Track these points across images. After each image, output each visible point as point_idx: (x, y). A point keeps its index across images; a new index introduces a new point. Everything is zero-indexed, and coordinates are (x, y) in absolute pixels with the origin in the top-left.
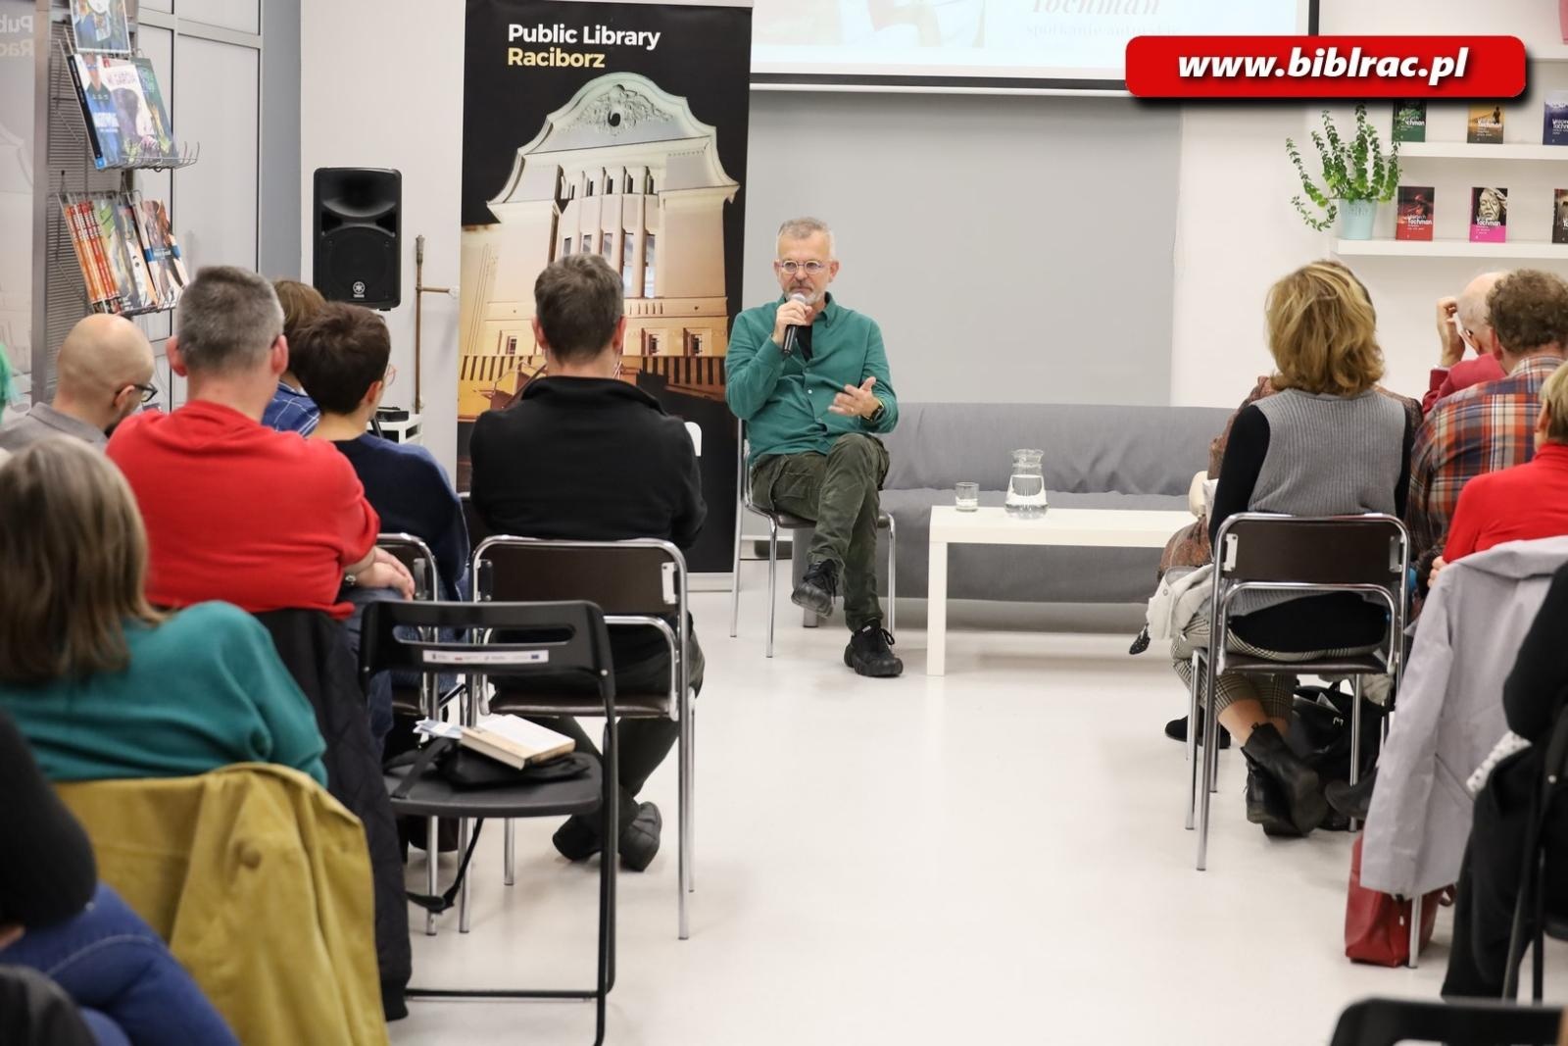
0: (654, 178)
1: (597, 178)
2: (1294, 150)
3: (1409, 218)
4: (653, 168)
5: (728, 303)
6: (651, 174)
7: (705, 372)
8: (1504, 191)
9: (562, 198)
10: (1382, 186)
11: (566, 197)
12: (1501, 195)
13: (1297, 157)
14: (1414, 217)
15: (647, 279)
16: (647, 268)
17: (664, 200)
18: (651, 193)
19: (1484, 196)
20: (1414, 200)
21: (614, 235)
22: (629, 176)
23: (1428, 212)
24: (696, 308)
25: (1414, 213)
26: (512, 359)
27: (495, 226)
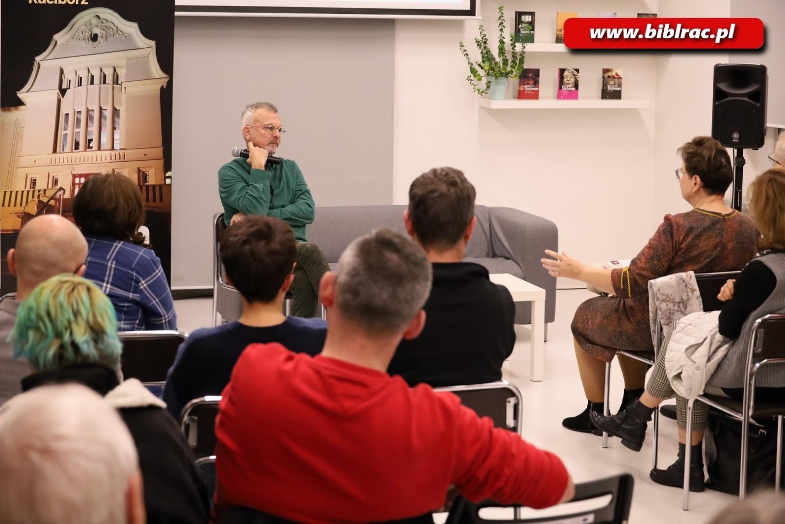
0: (119, 74)
1: (84, 74)
2: (464, 48)
3: (526, 87)
4: (118, 67)
5: (164, 151)
6: (117, 71)
7: (151, 195)
8: (577, 70)
9: (63, 88)
10: (515, 69)
11: (65, 88)
12: (576, 73)
13: (466, 52)
14: (529, 86)
15: (116, 137)
16: (115, 131)
17: (125, 88)
18: (117, 83)
19: (566, 73)
20: (529, 76)
21: (95, 111)
22: (104, 73)
23: (536, 83)
24: (145, 155)
25: (528, 84)
26: (34, 191)
27: (22, 107)
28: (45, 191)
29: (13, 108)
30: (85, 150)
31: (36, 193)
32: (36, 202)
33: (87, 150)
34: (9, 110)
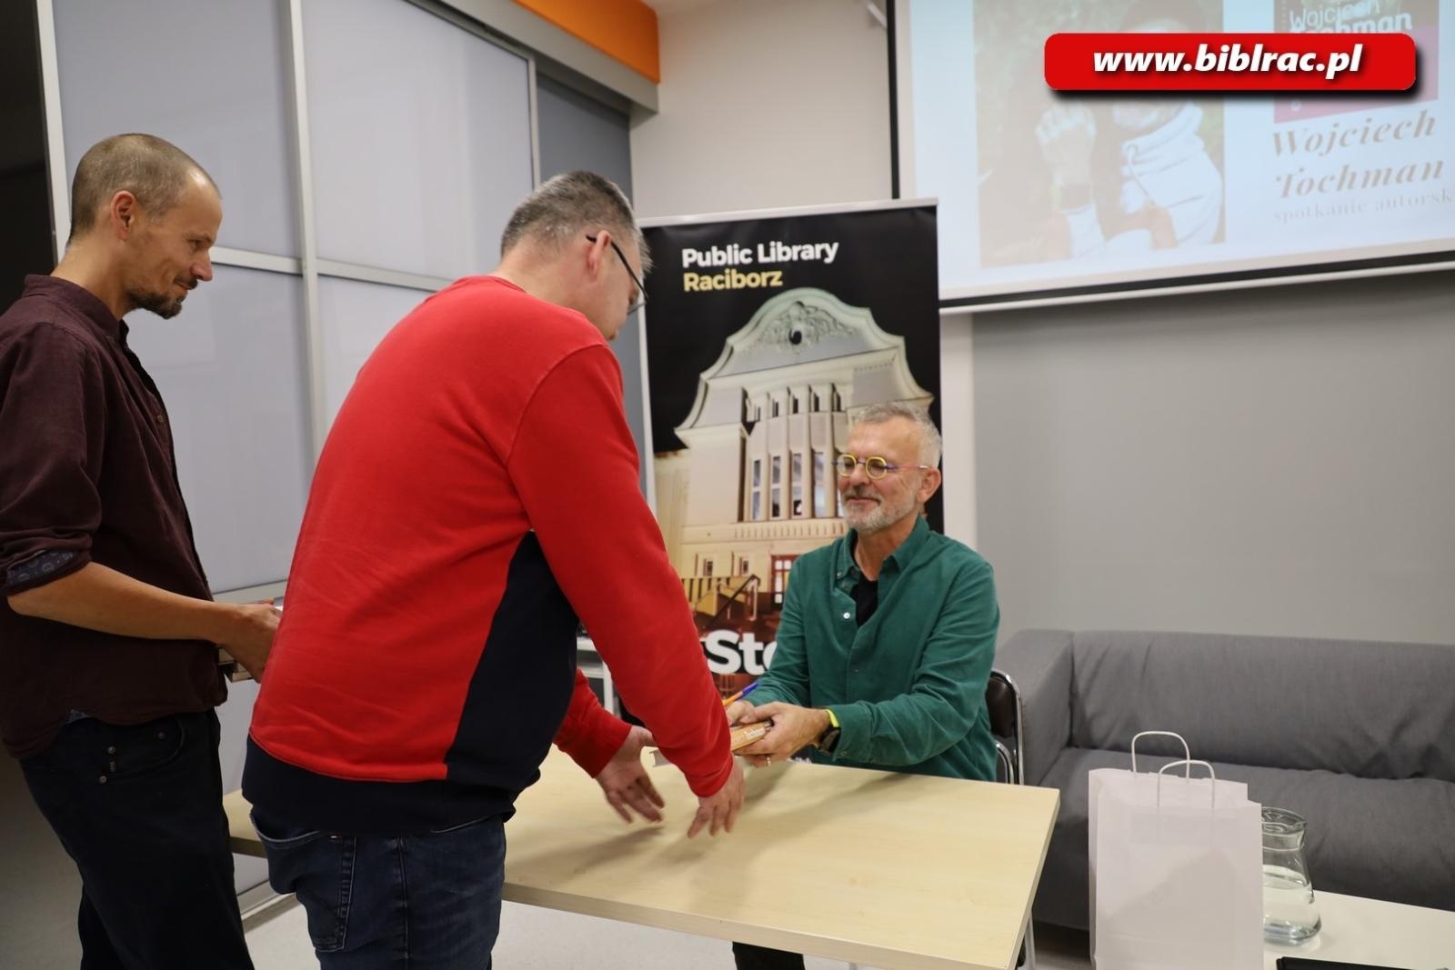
0: (841, 394)
1: (782, 398)
4: (839, 384)
6: (837, 390)
9: (748, 420)
11: (753, 420)
18: (839, 410)
21: (803, 455)
22: (815, 394)
26: (710, 580)
27: (683, 452)
28: (728, 580)
29: (670, 454)
30: (790, 518)
31: (714, 583)
32: (715, 598)
33: (794, 517)
34: (665, 456)
